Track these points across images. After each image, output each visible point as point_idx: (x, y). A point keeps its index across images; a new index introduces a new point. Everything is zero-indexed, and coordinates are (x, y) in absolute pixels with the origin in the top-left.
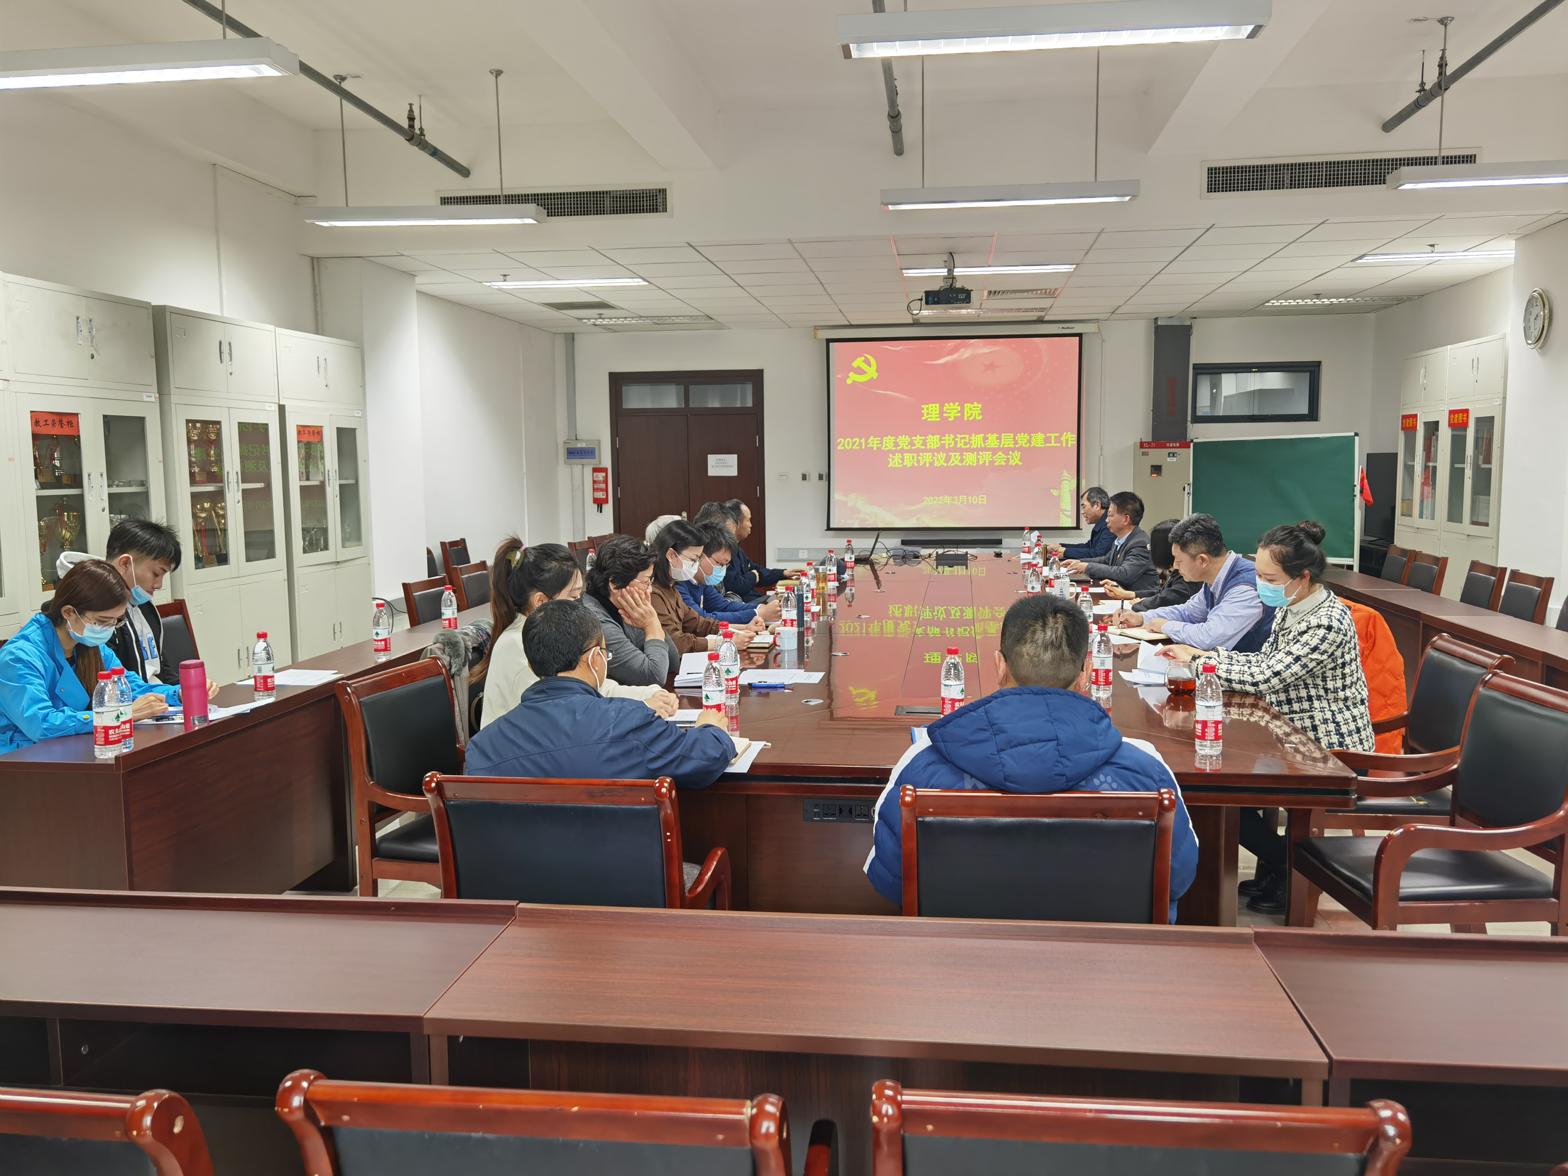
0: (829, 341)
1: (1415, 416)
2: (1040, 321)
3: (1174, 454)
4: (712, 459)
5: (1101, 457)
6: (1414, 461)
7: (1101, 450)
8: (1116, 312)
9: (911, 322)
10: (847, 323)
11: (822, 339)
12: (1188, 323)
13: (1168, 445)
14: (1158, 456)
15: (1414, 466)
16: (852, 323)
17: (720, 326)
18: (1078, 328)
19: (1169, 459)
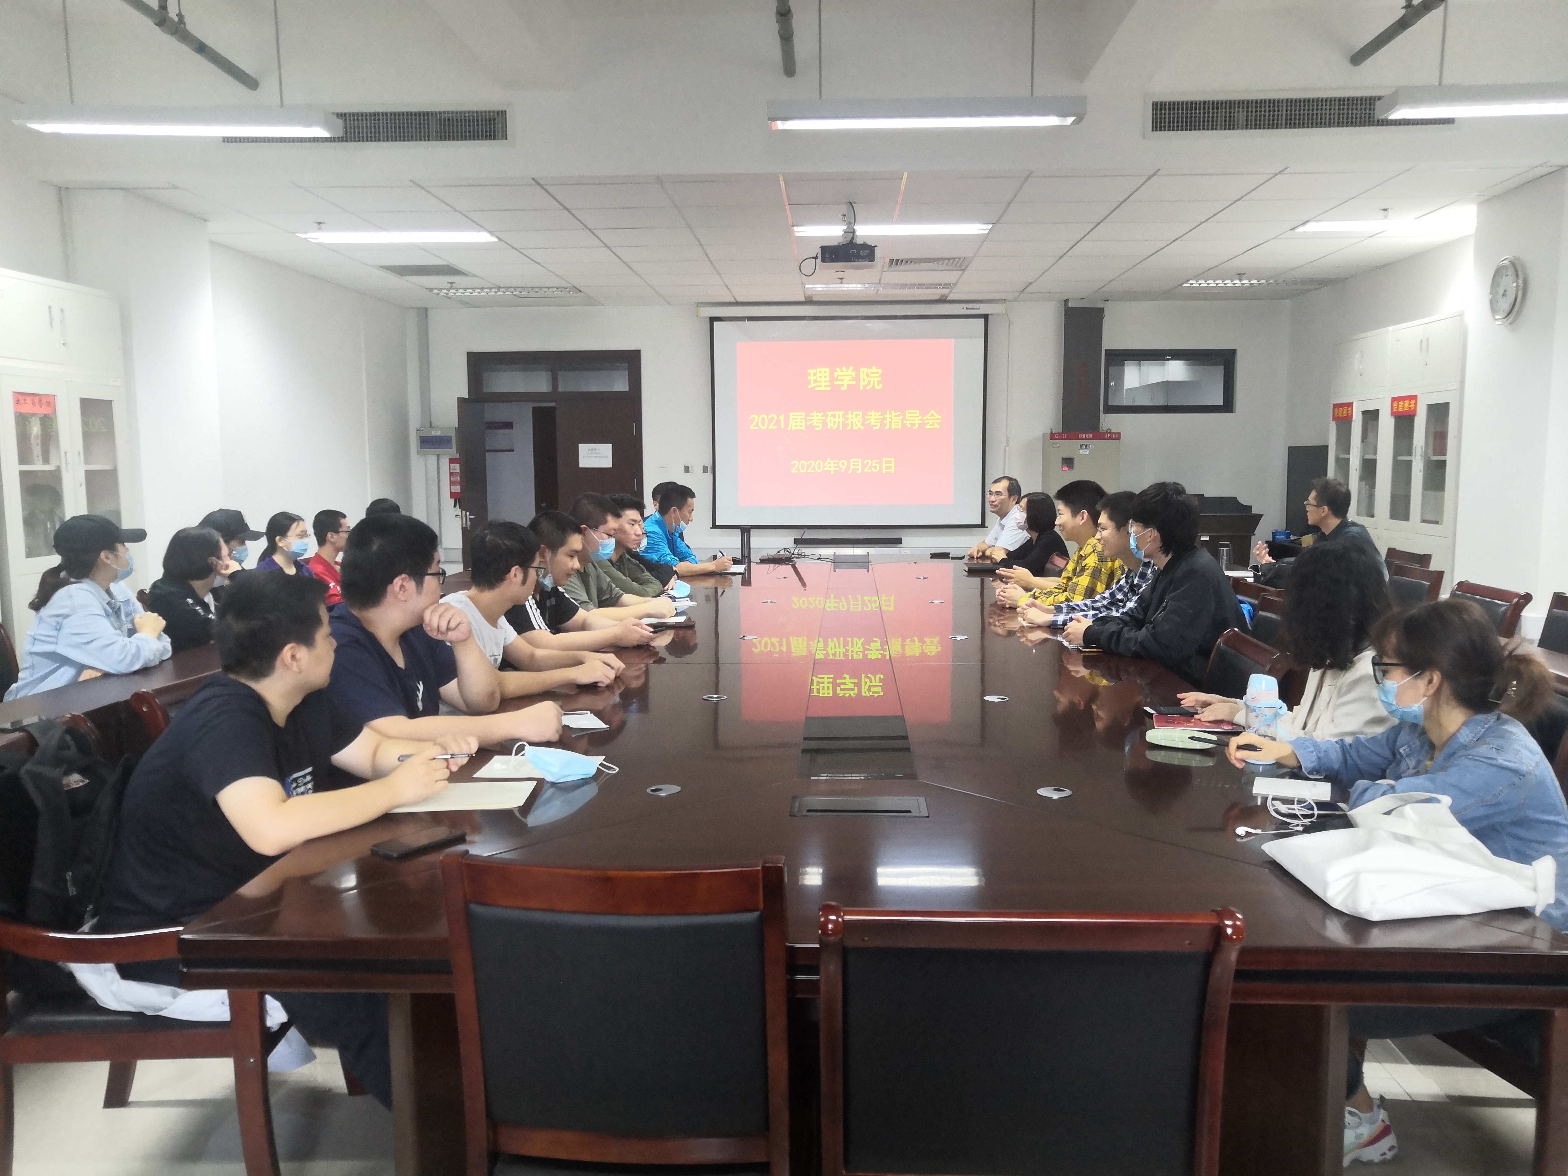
0: (713, 320)
1: (1350, 405)
2: (943, 301)
3: (1086, 446)
4: (584, 449)
5: (1007, 448)
6: (1349, 453)
7: (1008, 441)
8: (1026, 290)
9: (803, 299)
10: (733, 300)
11: (706, 317)
12: (1100, 305)
13: (1080, 436)
14: (1069, 447)
15: (1349, 459)
16: (739, 300)
17: (591, 301)
18: (983, 309)
19: (1081, 452)
